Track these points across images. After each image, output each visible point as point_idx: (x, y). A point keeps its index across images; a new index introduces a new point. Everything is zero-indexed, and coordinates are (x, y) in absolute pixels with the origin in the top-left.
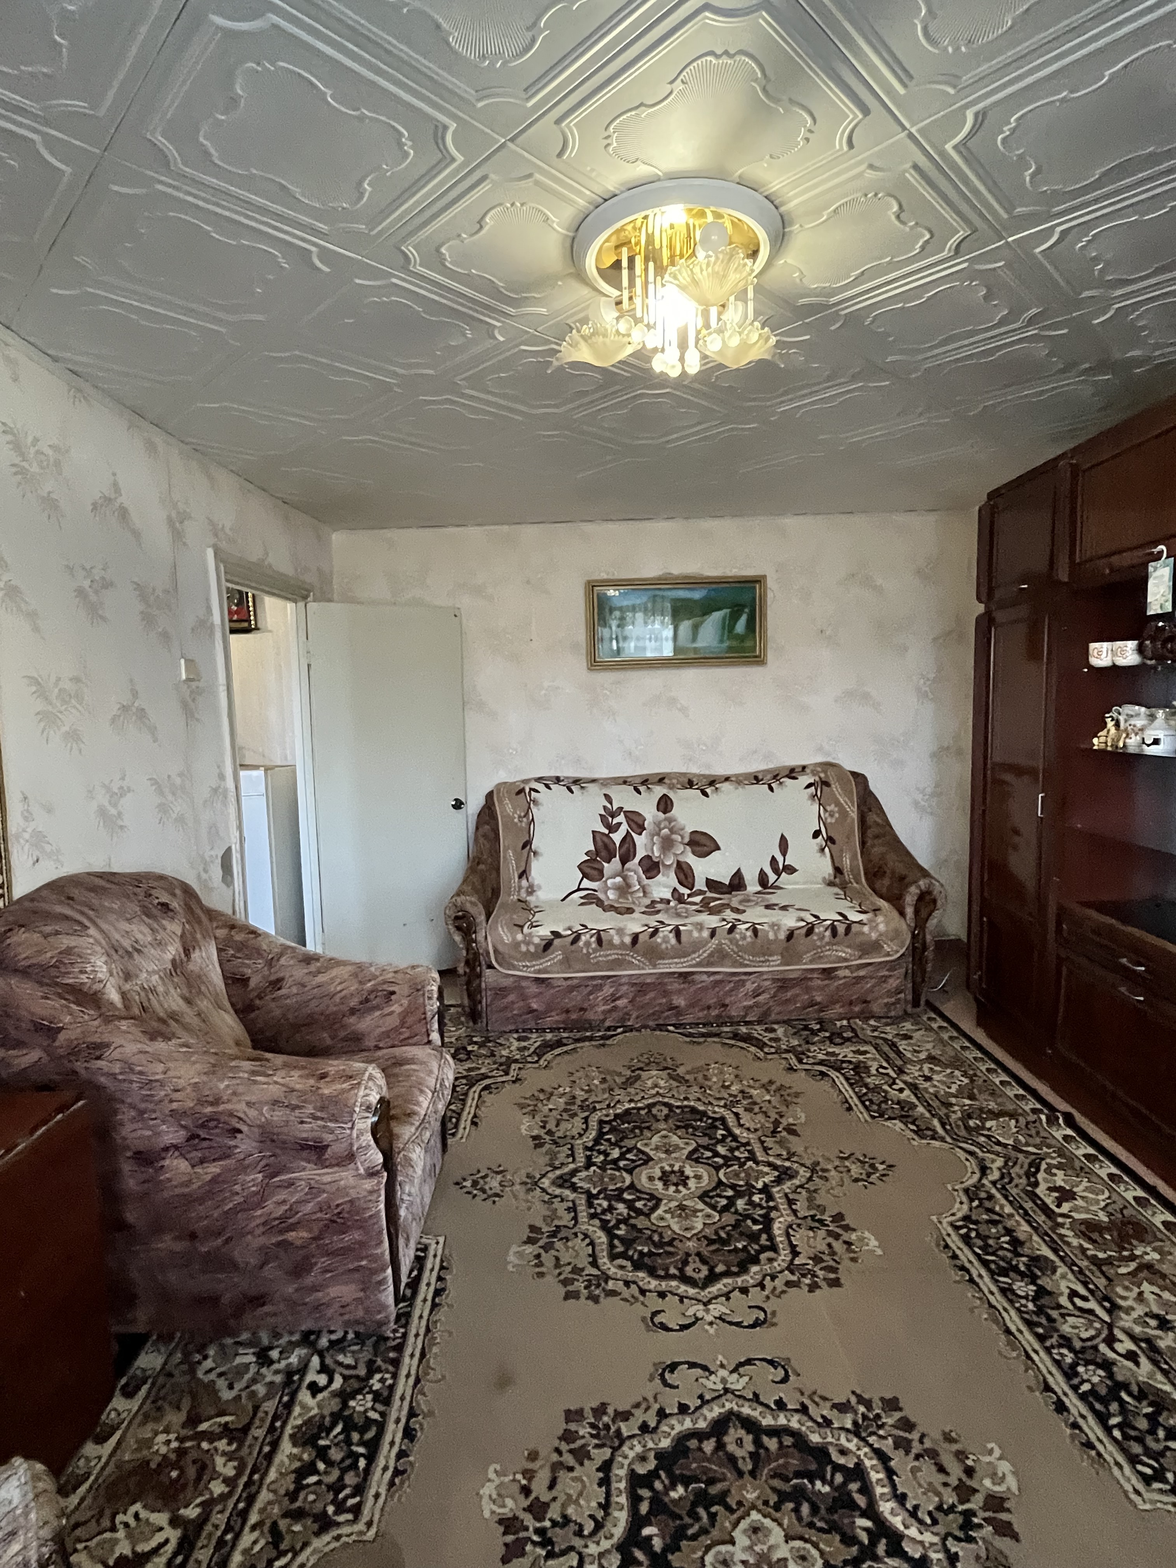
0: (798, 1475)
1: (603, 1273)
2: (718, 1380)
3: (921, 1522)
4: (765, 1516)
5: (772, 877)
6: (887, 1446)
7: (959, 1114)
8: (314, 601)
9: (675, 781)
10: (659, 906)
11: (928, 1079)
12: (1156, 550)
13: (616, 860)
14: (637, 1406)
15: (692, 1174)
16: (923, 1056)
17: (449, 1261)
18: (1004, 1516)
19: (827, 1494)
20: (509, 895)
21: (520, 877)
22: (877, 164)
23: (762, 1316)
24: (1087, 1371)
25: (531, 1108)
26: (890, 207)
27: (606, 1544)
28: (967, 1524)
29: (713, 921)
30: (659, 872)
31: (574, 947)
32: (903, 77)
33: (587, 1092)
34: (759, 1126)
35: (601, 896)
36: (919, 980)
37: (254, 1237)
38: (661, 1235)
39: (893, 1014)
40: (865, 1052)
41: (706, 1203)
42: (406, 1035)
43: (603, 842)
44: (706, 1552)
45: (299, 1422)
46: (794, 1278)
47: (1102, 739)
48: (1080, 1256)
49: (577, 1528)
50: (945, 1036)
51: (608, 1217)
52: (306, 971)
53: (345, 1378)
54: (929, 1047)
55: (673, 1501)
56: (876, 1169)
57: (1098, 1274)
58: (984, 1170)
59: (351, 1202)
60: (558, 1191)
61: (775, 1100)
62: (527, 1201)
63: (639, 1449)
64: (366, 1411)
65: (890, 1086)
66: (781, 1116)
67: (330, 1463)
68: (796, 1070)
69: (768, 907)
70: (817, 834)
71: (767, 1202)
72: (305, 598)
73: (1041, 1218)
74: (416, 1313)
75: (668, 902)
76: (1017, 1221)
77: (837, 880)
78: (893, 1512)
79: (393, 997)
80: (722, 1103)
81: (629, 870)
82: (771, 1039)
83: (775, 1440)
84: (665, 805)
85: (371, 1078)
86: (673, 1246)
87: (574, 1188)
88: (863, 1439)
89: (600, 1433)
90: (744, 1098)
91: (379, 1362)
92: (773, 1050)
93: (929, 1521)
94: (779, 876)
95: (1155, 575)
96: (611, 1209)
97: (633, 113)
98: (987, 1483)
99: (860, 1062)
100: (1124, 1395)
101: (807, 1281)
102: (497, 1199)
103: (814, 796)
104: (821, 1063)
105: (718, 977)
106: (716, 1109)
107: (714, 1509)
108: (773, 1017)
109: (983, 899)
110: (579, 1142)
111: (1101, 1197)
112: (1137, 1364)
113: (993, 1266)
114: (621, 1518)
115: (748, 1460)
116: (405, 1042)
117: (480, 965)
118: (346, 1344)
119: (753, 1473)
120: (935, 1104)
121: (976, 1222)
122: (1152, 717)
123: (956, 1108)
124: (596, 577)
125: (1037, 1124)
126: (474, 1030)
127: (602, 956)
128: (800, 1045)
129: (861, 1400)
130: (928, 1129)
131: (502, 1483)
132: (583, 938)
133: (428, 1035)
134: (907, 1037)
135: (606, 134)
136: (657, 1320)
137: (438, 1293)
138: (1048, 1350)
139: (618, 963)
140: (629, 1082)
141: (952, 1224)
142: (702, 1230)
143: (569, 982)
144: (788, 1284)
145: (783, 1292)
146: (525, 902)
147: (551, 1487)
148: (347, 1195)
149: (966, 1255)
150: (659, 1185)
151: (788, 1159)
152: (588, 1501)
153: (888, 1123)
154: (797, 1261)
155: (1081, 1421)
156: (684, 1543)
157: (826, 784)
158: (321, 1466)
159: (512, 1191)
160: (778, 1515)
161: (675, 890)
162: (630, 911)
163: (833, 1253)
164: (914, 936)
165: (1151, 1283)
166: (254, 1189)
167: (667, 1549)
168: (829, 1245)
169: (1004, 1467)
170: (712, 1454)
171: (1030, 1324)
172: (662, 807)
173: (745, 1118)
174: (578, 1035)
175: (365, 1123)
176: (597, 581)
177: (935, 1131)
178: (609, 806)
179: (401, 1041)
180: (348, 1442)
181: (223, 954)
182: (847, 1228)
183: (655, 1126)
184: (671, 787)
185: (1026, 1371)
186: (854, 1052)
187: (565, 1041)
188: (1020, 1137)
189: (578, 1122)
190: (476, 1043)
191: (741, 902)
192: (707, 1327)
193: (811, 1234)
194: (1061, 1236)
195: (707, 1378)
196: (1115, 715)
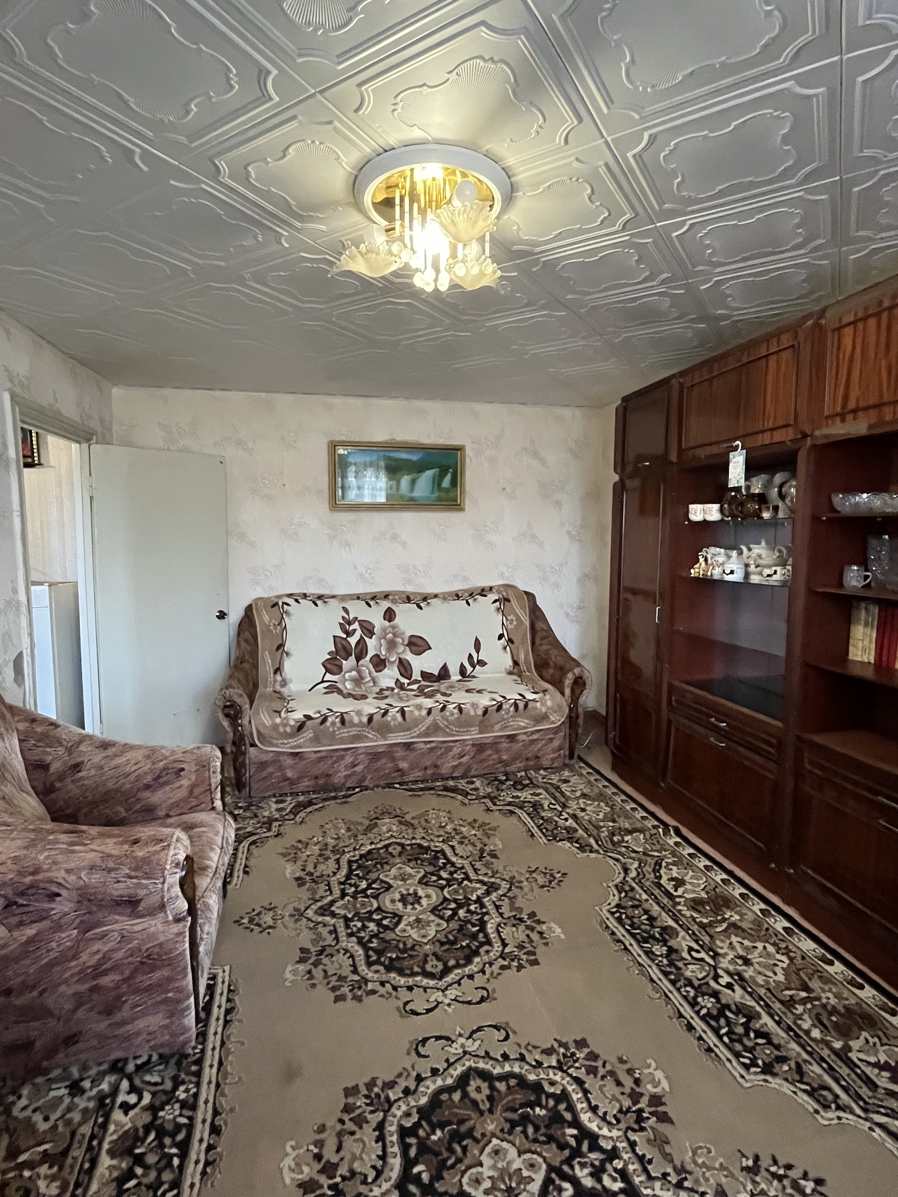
0: (522, 1106)
1: (363, 978)
2: (458, 1046)
3: (609, 1123)
4: (502, 1141)
5: (469, 669)
6: (581, 1074)
7: (606, 833)
8: (97, 443)
9: (397, 597)
10: (386, 693)
11: (583, 810)
12: (734, 444)
13: (353, 658)
14: (400, 1075)
15: (423, 895)
16: (578, 794)
17: (236, 986)
18: (661, 1109)
19: (545, 1116)
20: (266, 687)
21: (275, 673)
22: (581, 158)
23: (485, 993)
24: (704, 1000)
25: (293, 855)
26: (586, 190)
27: (386, 1186)
28: (640, 1119)
29: (428, 703)
30: (385, 666)
31: (322, 727)
32: (607, 101)
33: (336, 839)
34: (469, 854)
35: (340, 686)
36: (573, 740)
37: (68, 986)
38: (405, 944)
39: (555, 765)
40: (540, 794)
41: (435, 915)
42: (194, 804)
43: (342, 645)
44: (462, 1177)
45: (115, 1137)
46: (506, 963)
47: (697, 570)
48: (693, 923)
49: (363, 1177)
50: (592, 779)
51: (362, 934)
52: (104, 755)
53: (154, 1094)
54: (582, 788)
55: (435, 1142)
56: (555, 878)
57: (704, 933)
58: (626, 870)
59: (161, 945)
60: (320, 919)
61: (479, 834)
62: (296, 929)
63: (404, 1108)
64: (175, 1118)
65: (559, 817)
66: (485, 845)
67: (146, 1167)
68: (492, 811)
69: (468, 691)
70: (501, 637)
71: (481, 909)
72: (88, 440)
73: (665, 900)
74: (212, 1030)
75: (393, 689)
76: (651, 904)
77: (515, 670)
78: (590, 1121)
79: (182, 773)
80: (441, 839)
81: (362, 666)
82: (471, 790)
83: (504, 1083)
84: (389, 615)
85: (178, 840)
86: (415, 950)
87: (333, 915)
88: (564, 1071)
89: (374, 1102)
90: (457, 834)
91: (183, 1076)
92: (474, 797)
93: (614, 1122)
94: (474, 667)
95: (734, 460)
96: (364, 927)
97: (417, 89)
98: (649, 1087)
99: (536, 801)
100: (729, 1014)
101: (515, 964)
102: (270, 931)
103: (498, 609)
104: (510, 804)
105: (433, 745)
106: (437, 844)
107: (464, 1143)
108: (473, 773)
109: (617, 682)
110: (333, 879)
111: (701, 882)
112: (733, 991)
113: (638, 937)
114: (396, 1163)
115: (486, 1101)
116: (192, 809)
117: (245, 745)
118: (151, 1065)
119: (491, 1111)
120: (590, 827)
121: (623, 908)
122: (729, 557)
123: (604, 829)
124: (337, 438)
125: (657, 836)
126: (240, 798)
127: (345, 733)
128: (493, 792)
129: (561, 1044)
130: (588, 846)
131: (297, 1156)
132: (330, 719)
133: (213, 803)
134: (566, 781)
135: (395, 102)
136: (408, 1008)
137: (228, 1012)
138: (678, 990)
139: (357, 738)
140: (369, 829)
141: (609, 911)
142: (435, 936)
143: (318, 755)
144: (503, 968)
145: (499, 974)
146: (279, 693)
147: (339, 1149)
148: (157, 939)
149: (620, 932)
150: (400, 905)
151: (492, 877)
152: (368, 1155)
153: (560, 844)
154: (507, 950)
155: (704, 1035)
156: (445, 1174)
157: (507, 600)
158: (139, 1171)
159: (282, 923)
160: (511, 1138)
161: (397, 680)
162: (364, 697)
163: (531, 941)
164: (571, 709)
165: (736, 935)
166: (69, 944)
167: (432, 1179)
168: (528, 936)
169: (659, 1075)
170: (460, 1101)
171: (666, 974)
172: (387, 617)
173: (459, 849)
174: (325, 796)
175: (174, 878)
176: (339, 442)
177: (591, 846)
178: (347, 616)
179: (191, 808)
180: (162, 1146)
181: (25, 744)
182: (539, 922)
183: (392, 861)
184: (394, 602)
185: (666, 1006)
186: (532, 794)
187: (314, 801)
188: (647, 846)
189: (332, 864)
190: (241, 808)
191: (447, 688)
192: (446, 1008)
193: (514, 929)
194: (680, 911)
195: (450, 1046)
196: (704, 554)
